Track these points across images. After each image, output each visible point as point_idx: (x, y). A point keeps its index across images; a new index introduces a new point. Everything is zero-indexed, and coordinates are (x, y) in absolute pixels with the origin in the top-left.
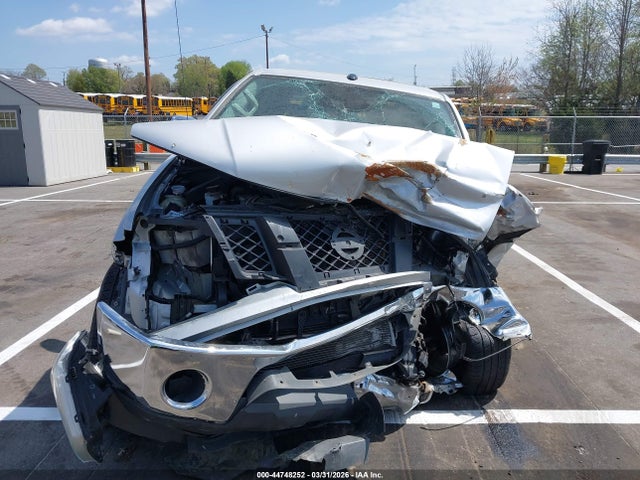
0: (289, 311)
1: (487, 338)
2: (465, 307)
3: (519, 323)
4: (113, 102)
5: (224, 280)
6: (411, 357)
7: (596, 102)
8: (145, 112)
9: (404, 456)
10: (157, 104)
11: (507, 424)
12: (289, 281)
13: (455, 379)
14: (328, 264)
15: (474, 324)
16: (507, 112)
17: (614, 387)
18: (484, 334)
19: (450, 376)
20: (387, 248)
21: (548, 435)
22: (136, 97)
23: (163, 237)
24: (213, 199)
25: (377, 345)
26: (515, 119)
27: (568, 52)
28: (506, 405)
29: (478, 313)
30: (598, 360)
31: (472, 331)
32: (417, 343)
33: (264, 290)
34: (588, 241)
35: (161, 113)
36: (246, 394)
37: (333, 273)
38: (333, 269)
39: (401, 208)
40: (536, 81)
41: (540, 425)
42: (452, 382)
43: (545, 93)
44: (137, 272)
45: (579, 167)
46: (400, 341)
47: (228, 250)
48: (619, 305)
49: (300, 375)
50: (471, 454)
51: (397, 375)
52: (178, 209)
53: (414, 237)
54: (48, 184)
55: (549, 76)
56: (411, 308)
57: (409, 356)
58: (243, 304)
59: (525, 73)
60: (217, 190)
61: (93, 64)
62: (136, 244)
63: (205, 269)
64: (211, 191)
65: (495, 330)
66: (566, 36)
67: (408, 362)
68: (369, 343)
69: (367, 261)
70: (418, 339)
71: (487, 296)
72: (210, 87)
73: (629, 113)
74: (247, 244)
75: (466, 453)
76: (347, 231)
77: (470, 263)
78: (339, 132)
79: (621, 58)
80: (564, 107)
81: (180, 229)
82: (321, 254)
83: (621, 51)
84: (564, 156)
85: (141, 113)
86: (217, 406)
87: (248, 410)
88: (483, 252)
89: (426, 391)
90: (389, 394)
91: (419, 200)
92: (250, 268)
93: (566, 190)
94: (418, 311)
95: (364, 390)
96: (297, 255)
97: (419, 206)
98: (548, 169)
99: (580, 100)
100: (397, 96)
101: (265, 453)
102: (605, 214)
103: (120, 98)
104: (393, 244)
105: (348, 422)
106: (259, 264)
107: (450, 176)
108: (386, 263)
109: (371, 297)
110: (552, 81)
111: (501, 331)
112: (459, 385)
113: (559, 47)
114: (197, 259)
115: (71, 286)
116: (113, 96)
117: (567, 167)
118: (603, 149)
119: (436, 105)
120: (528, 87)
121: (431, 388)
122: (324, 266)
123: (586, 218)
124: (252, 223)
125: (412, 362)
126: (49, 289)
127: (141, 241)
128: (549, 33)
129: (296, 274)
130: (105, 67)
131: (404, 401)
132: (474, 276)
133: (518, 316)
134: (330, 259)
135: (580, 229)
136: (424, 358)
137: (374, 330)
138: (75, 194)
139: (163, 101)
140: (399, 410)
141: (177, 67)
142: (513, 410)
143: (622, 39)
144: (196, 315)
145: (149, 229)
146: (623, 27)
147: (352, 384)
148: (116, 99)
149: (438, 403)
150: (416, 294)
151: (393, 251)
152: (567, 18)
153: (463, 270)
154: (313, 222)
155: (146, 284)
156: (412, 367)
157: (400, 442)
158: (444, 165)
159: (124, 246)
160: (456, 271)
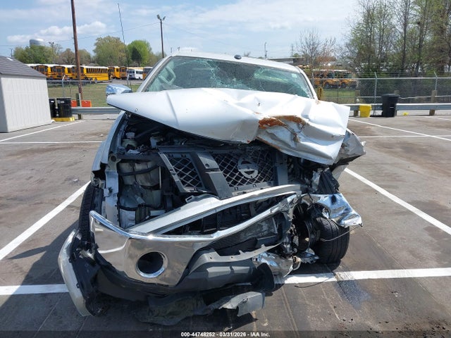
0: (214, 212)
1: (334, 226)
2: (320, 207)
3: (354, 216)
4: (49, 70)
5: (170, 194)
6: (288, 240)
7: (389, 68)
8: (74, 77)
9: (286, 304)
10: (82, 72)
11: (349, 281)
12: (213, 193)
13: (314, 254)
14: (237, 181)
15: (326, 218)
16: (329, 75)
17: (413, 255)
18: (333, 224)
19: (310, 252)
20: (272, 170)
21: (375, 286)
22: (67, 66)
23: (126, 167)
24: (156, 141)
25: (265, 233)
26: (335, 80)
27: (369, 34)
28: (347, 269)
29: (328, 210)
30: (401, 238)
31: (325, 222)
32: (291, 231)
33: (196, 200)
34: (389, 162)
35: (86, 78)
36: (188, 267)
37: (240, 187)
38: (240, 184)
39: (280, 145)
40: (348, 54)
41: (369, 280)
42: (312, 256)
43: (355, 62)
44: (111, 191)
45: (379, 112)
46: (280, 229)
47: (174, 174)
48: (412, 203)
49: (222, 253)
50: (328, 300)
51: (279, 252)
52: (133, 148)
53: (288, 163)
54: (9, 130)
55: (357, 51)
56: (286, 209)
57: (287, 239)
58: (185, 209)
59: (341, 49)
60: (158, 135)
61: (33, 43)
62: (108, 173)
63: (156, 187)
64: (155, 136)
65: (339, 221)
66: (368, 23)
67: (286, 243)
68: (260, 232)
69: (260, 179)
70: (291, 228)
71: (334, 200)
72: (120, 59)
73: (411, 76)
74: (186, 170)
75: (325, 300)
76: (247, 160)
77: (321, 178)
78: (240, 97)
79: (405, 38)
80: (368, 72)
81: (138, 162)
82: (232, 175)
83: (405, 33)
84: (370, 105)
85: (71, 78)
86: (167, 276)
87: (190, 277)
88: (329, 172)
89: (297, 261)
90: (274, 264)
91: (291, 140)
92: (189, 186)
93: (373, 127)
94: (291, 211)
95: (258, 263)
96: (218, 177)
97: (292, 144)
98: (359, 115)
99: (378, 67)
100: (268, 70)
101: (197, 305)
102: (398, 144)
103: (55, 67)
104: (276, 168)
105: (249, 284)
106: (194, 183)
107: (311, 124)
108: (272, 180)
109: (262, 202)
110: (359, 53)
111: (343, 222)
112: (317, 258)
113: (363, 31)
114: (151, 181)
115: (41, 203)
116: (50, 66)
117: (371, 113)
118: (395, 100)
119: (294, 76)
120: (343, 58)
121: (299, 260)
122: (235, 183)
123: (386, 147)
124: (188, 156)
125: (288, 243)
126: (26, 206)
127: (111, 171)
128: (356, 21)
129: (218, 189)
130: (42, 45)
131: (284, 268)
132: (324, 187)
133: (353, 212)
134: (238, 178)
135: (384, 154)
136: (296, 240)
137: (264, 224)
138: (31, 138)
139: (87, 69)
140: (280, 274)
141: (96, 44)
142: (351, 272)
143: (405, 25)
144: (152, 218)
145: (116, 162)
146: (405, 17)
147: (251, 259)
148: (51, 68)
149: (304, 270)
150: (289, 199)
151: (276, 173)
152: (368, 11)
153: (317, 183)
154: (225, 155)
155: (117, 198)
156: (289, 246)
157: (283, 294)
158: (307, 117)
159: (100, 174)
160: (313, 185)
